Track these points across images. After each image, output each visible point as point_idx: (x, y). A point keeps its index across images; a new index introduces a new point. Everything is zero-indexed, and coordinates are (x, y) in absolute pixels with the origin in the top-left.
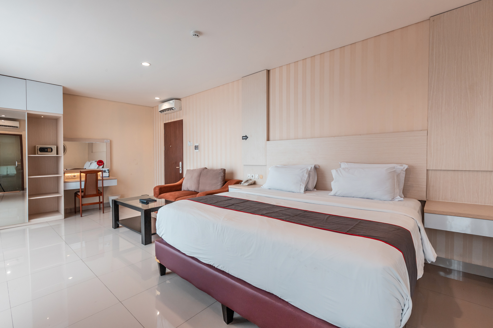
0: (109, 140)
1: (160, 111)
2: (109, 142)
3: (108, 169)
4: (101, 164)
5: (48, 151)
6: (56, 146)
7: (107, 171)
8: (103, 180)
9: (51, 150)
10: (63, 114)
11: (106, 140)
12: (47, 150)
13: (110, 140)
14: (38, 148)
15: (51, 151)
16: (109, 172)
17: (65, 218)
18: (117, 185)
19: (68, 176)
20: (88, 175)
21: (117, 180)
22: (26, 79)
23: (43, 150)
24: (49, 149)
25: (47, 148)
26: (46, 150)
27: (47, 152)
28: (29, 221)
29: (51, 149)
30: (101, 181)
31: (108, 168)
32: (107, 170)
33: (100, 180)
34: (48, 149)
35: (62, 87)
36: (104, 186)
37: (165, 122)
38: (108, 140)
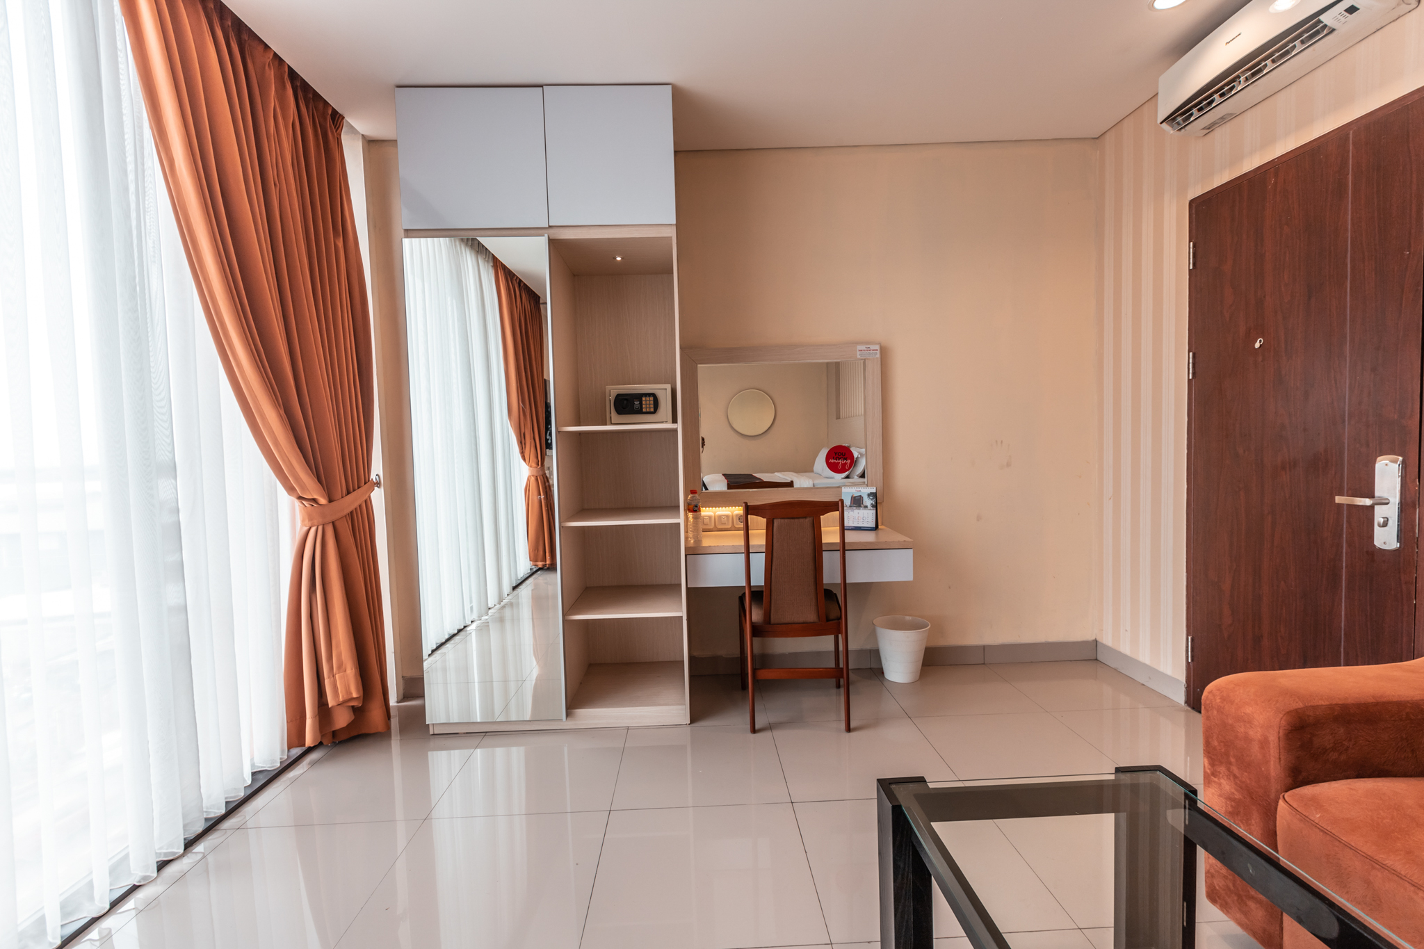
0: (877, 347)
1: (1170, 119)
2: (878, 355)
3: (873, 490)
4: (844, 465)
5: (644, 410)
6: (668, 387)
7: (868, 502)
8: (843, 548)
9: (652, 402)
10: (678, 225)
11: (863, 347)
12: (641, 404)
13: (880, 344)
14: (612, 398)
15: (652, 410)
16: (875, 506)
17: (693, 720)
18: (911, 579)
19: (720, 517)
20: (777, 522)
21: (911, 550)
22: (541, 86)
23: (628, 405)
24: (648, 398)
25: (640, 396)
26: (637, 403)
27: (640, 412)
28: (568, 715)
29: (652, 398)
30: (838, 555)
31: (872, 486)
32: (869, 495)
33: (832, 548)
34: (644, 399)
35: (670, 86)
36: (848, 581)
37: (1197, 191)
38: (872, 347)
